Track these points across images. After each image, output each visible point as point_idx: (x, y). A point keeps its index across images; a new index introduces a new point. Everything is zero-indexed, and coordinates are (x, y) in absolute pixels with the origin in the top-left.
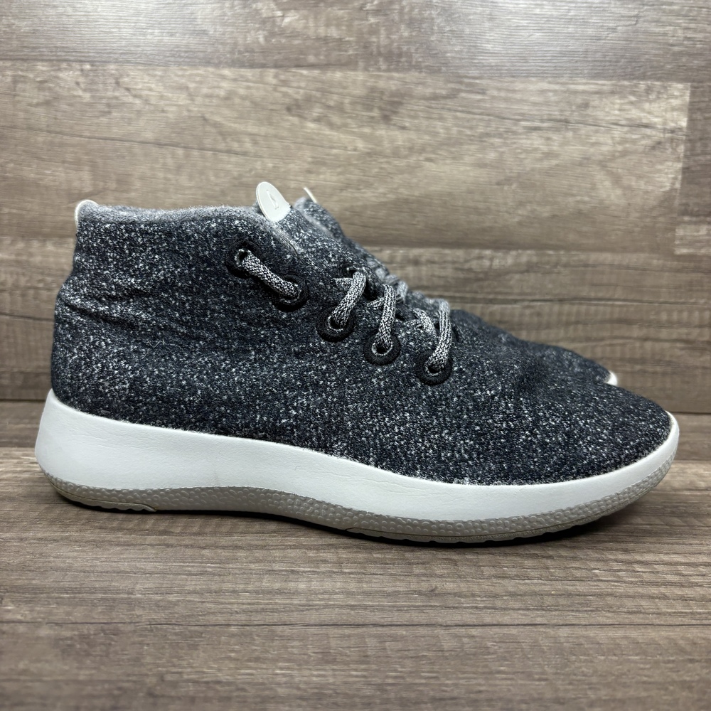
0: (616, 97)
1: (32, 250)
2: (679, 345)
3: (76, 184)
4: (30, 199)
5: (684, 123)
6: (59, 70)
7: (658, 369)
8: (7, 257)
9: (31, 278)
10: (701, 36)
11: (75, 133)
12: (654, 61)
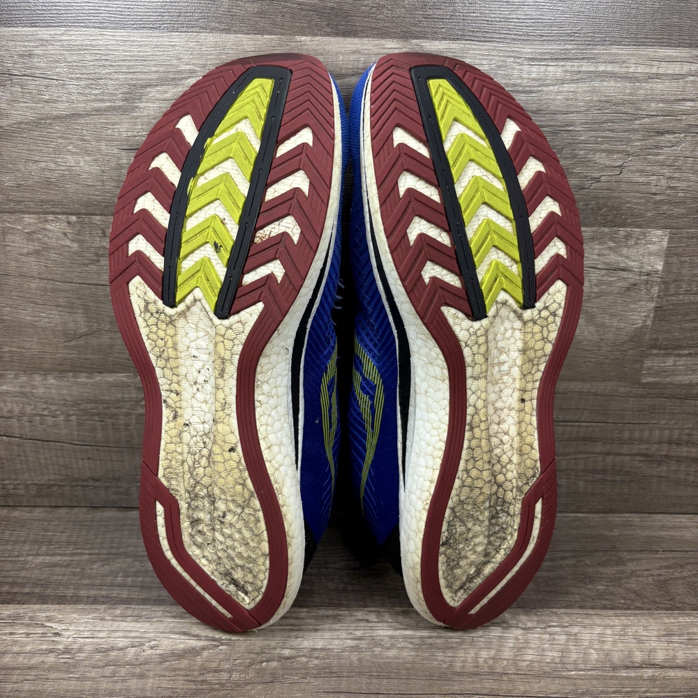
0: (596, 242)
2: (638, 458)
3: (71, 325)
5: (660, 267)
6: (46, 221)
7: (618, 478)
8: (12, 389)
9: (35, 406)
10: (683, 185)
11: (66, 279)
12: (635, 209)
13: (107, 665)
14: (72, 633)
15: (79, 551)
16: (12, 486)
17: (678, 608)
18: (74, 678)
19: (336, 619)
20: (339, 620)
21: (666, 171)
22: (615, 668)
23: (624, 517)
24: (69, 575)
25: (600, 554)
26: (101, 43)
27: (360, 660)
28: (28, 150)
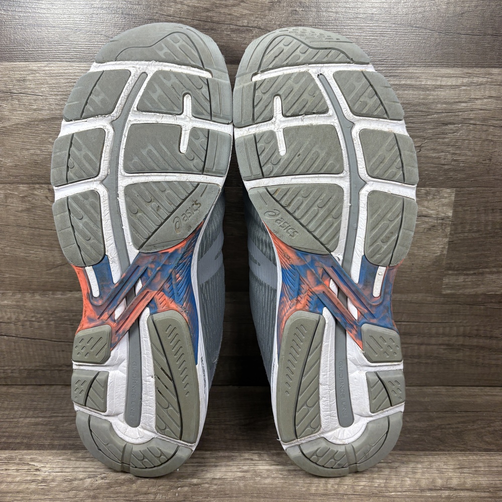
1: (25, 299)
2: (442, 347)
3: (51, 259)
4: (22, 269)
5: (450, 214)
6: (34, 189)
7: (429, 361)
8: (11, 303)
9: (27, 315)
10: (463, 158)
11: (47, 228)
12: (431, 175)
13: (71, 490)
14: (48, 469)
15: (55, 414)
16: (10, 371)
17: (469, 450)
18: (48, 498)
19: (231, 458)
20: (232, 459)
21: (451, 149)
22: (422, 490)
23: (435, 389)
24: (48, 431)
25: (417, 414)
26: (71, 71)
27: (245, 486)
28: (23, 142)
